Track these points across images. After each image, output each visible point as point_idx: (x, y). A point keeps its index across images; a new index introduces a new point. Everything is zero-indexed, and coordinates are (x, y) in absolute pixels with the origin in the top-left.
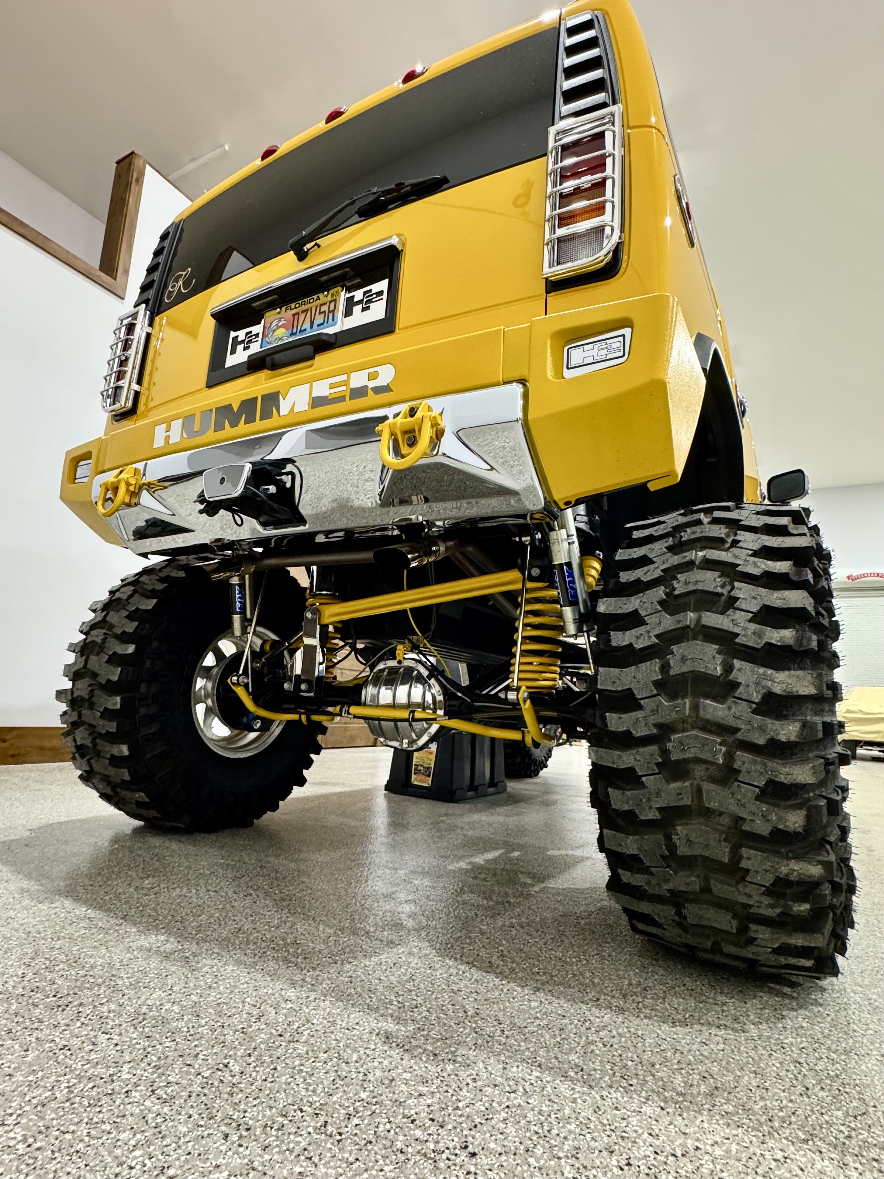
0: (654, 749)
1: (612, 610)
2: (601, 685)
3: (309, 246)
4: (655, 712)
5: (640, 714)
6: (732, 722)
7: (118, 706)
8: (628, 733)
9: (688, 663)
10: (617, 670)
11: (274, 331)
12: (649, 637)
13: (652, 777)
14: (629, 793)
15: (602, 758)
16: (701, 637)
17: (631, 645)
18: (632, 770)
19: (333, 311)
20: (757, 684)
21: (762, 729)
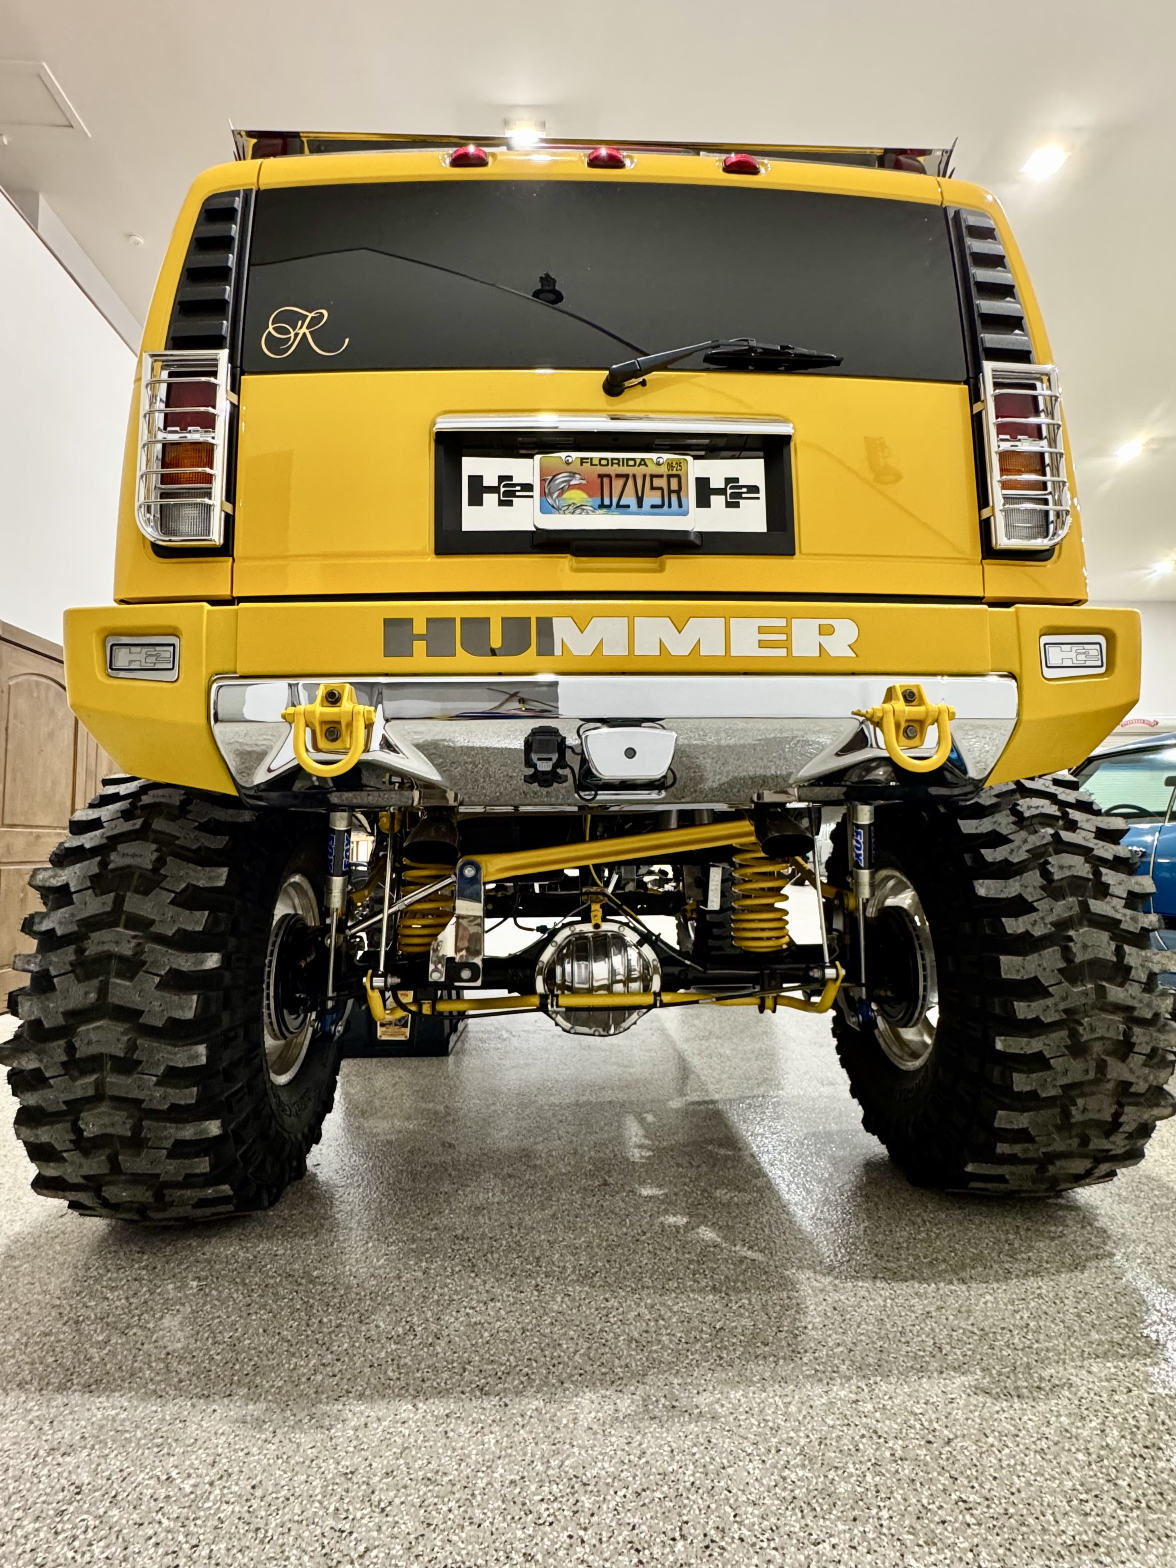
0: (1064, 1033)
1: (992, 894)
2: (1006, 974)
3: (635, 381)
4: (1064, 999)
5: (1049, 1002)
6: (1130, 1002)
7: (203, 1060)
8: (1037, 1020)
9: (1089, 950)
10: (1020, 958)
11: (563, 491)
12: (1045, 924)
13: (1060, 1059)
14: (1034, 1076)
15: (1010, 1046)
16: (1086, 923)
17: (1027, 932)
18: (1040, 1054)
19: (678, 492)
20: (1142, 966)
21: (1149, 1005)
